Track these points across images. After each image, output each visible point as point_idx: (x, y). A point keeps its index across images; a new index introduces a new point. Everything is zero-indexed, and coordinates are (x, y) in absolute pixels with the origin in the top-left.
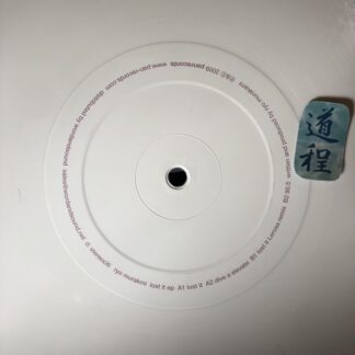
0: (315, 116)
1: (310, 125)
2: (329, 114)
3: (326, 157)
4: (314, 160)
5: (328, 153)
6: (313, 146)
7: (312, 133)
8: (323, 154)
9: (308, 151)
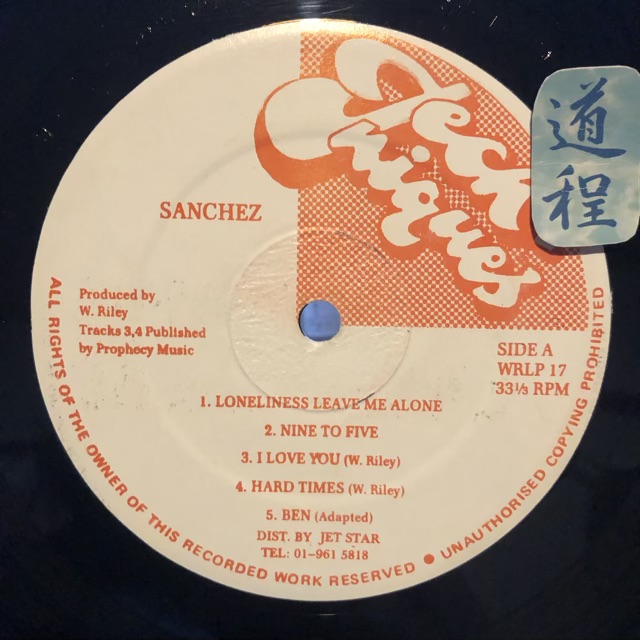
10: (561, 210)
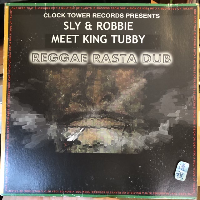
0: (181, 165)
1: (180, 166)
2: (184, 165)
3: (182, 175)
4: (180, 175)
5: (183, 174)
6: (180, 171)
7: (180, 168)
8: (182, 174)
9: (178, 173)
10: (178, 175)
